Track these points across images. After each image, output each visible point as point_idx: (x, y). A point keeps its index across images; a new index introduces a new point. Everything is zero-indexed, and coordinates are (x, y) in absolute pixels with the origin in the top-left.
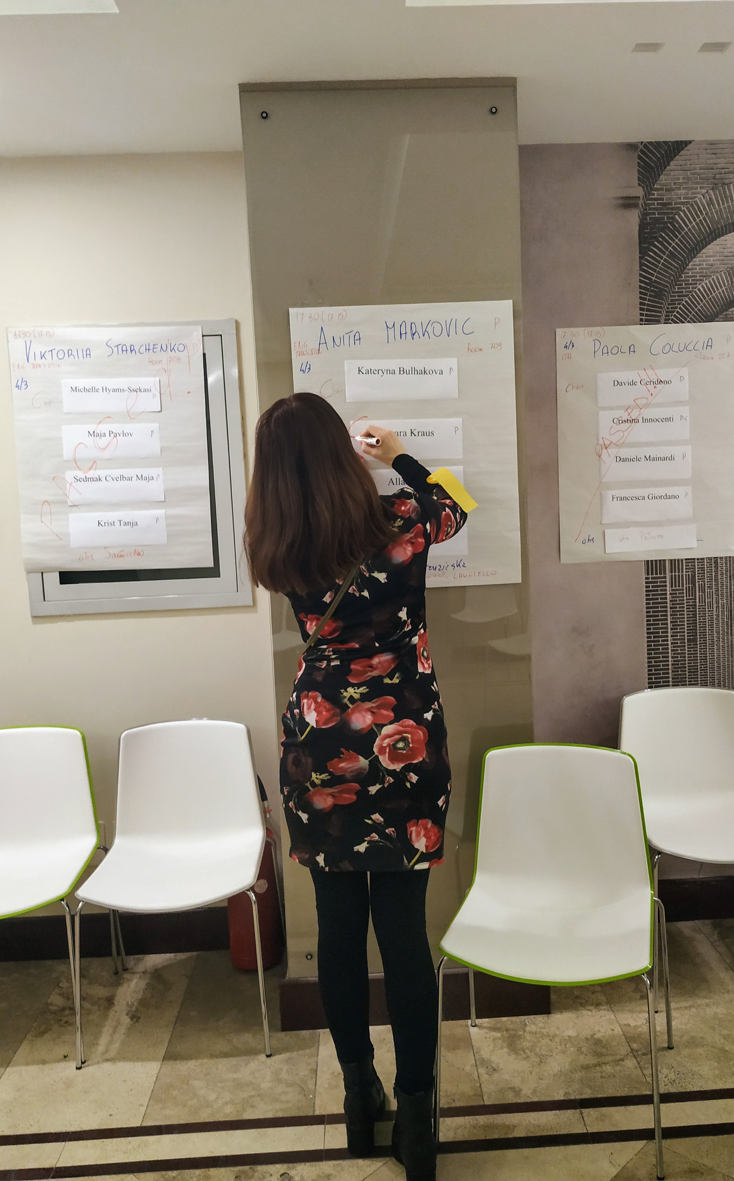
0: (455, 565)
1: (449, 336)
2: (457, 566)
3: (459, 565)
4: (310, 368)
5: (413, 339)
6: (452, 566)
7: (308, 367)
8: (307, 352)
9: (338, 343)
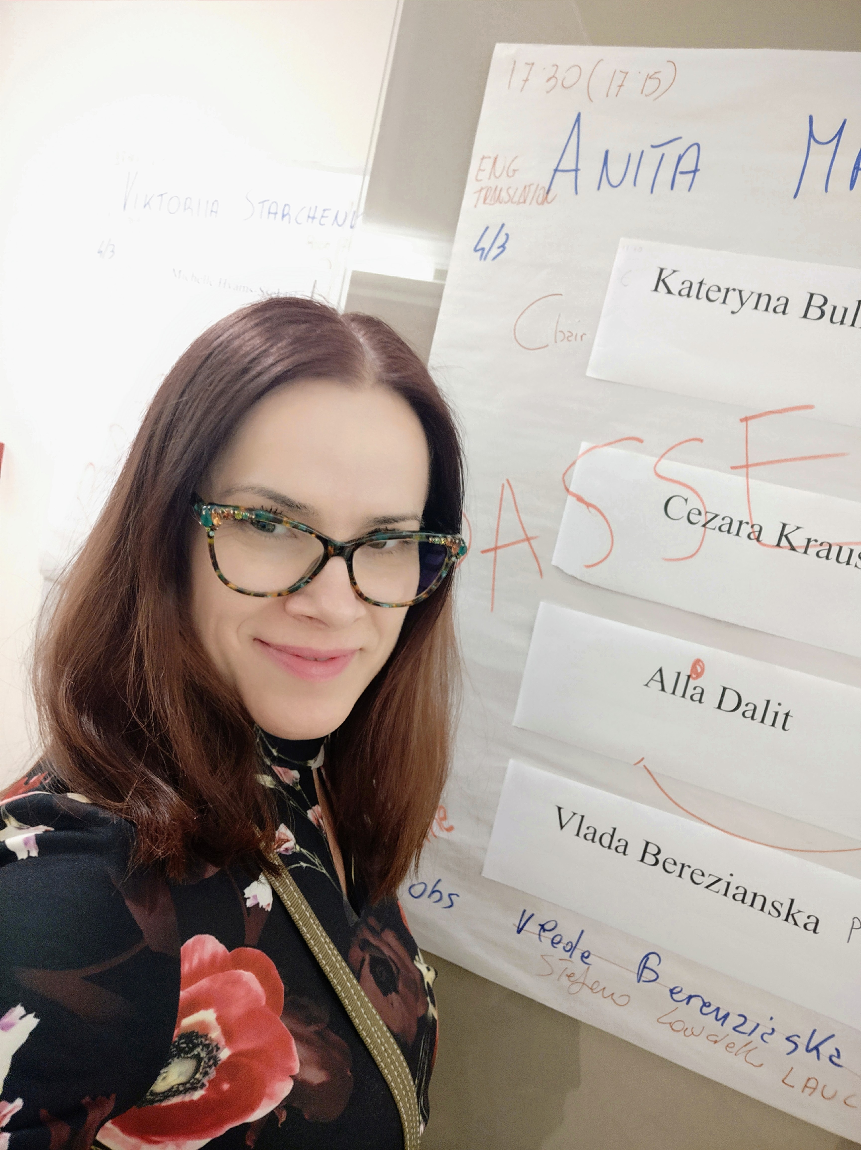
0: (801, 1043)
2: (807, 1050)
3: (816, 1048)
4: (503, 246)
6: (788, 1039)
7: (500, 241)
8: (511, 192)
9: (615, 175)
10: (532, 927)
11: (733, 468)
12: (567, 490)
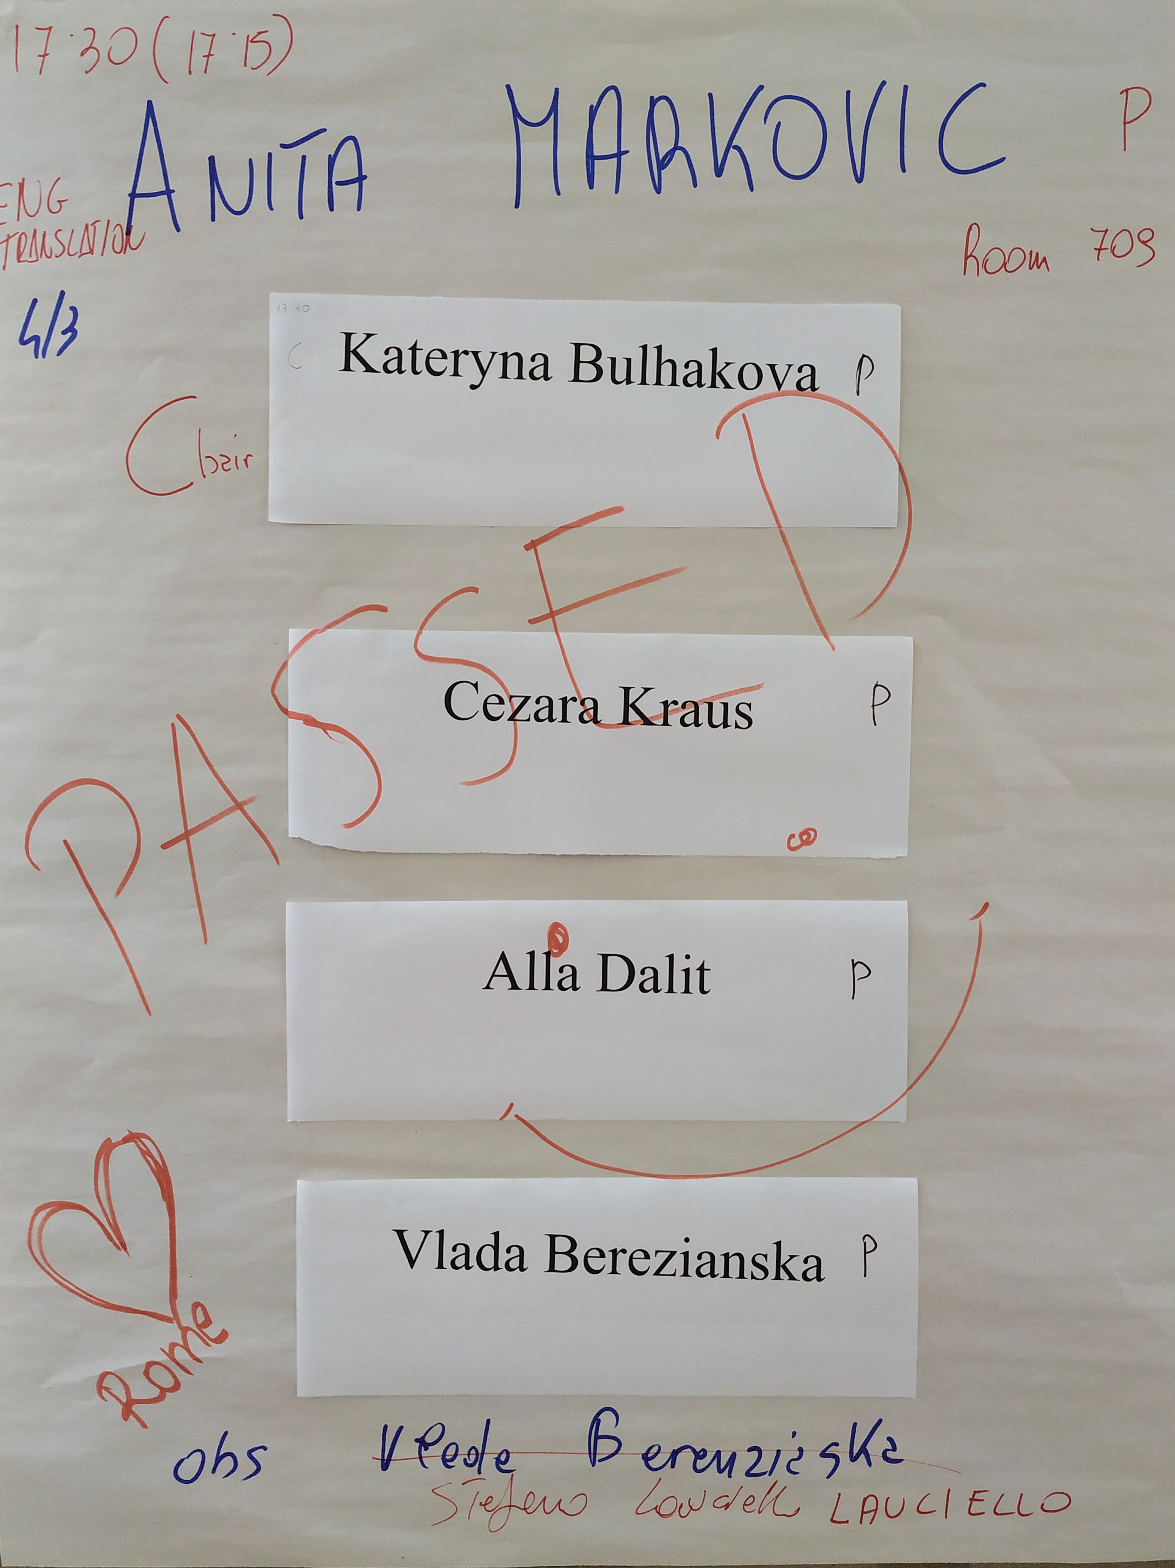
0: (842, 1452)
1: (859, 180)
2: (853, 1459)
3: (863, 1450)
4: (73, 329)
5: (658, 190)
6: (824, 1454)
7: (64, 321)
8: (64, 238)
9: (236, 196)
10: (406, 1448)
11: (532, 621)
12: (285, 711)
